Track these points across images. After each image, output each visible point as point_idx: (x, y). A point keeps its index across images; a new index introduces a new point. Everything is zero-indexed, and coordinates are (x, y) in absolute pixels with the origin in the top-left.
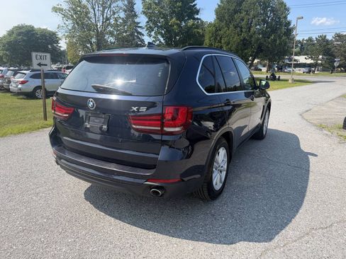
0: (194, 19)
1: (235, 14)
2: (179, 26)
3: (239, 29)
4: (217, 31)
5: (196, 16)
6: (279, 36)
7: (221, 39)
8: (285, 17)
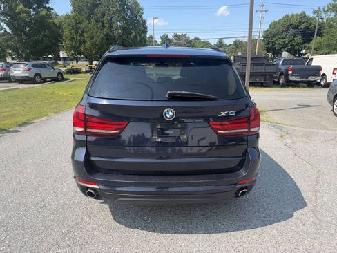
0: (45, 8)
1: (95, 8)
2: (28, 13)
3: (101, 24)
4: (76, 23)
5: (47, 6)
6: (139, 33)
7: (83, 32)
8: (141, 16)
